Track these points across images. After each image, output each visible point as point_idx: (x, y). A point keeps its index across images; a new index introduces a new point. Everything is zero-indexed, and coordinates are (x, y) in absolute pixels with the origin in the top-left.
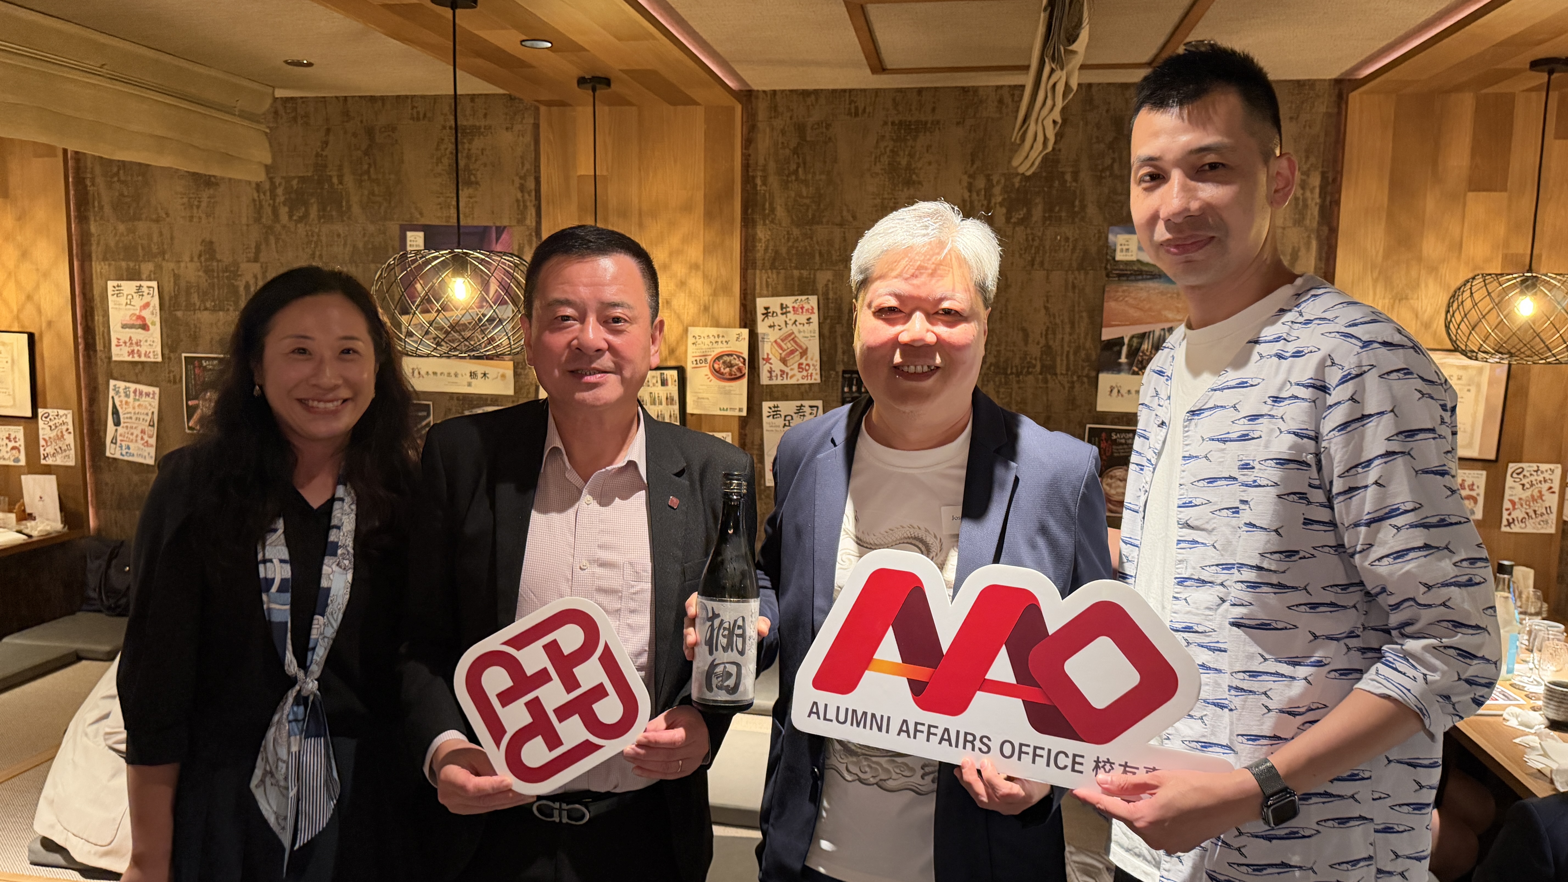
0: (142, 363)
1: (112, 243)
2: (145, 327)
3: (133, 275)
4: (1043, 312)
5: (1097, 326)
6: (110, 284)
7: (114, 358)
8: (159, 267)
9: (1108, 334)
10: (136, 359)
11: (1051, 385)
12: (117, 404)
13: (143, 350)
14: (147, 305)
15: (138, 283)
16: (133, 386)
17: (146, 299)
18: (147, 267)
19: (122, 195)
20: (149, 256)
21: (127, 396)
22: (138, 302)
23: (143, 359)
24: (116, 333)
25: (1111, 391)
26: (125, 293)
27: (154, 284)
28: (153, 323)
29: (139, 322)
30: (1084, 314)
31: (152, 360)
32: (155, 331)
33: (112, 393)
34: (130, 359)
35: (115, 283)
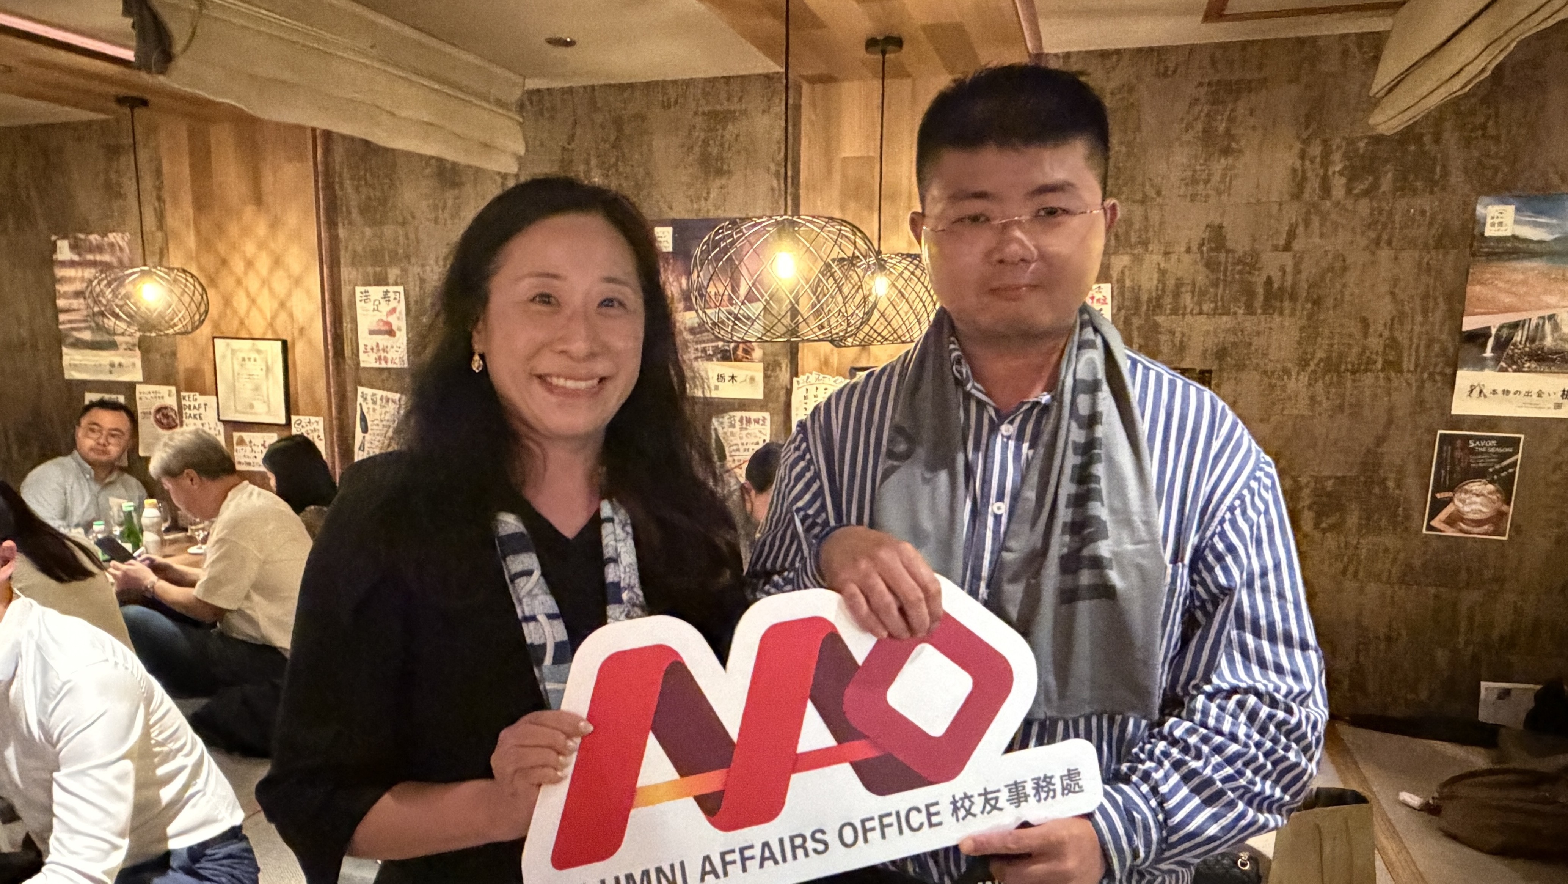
0: (389, 369)
1: (359, 249)
2: (391, 333)
3: (380, 281)
4: (1388, 299)
5: (1457, 314)
6: (359, 290)
7: (362, 365)
8: (404, 271)
9: (1470, 324)
10: (384, 365)
11: (1395, 383)
12: (365, 411)
13: (389, 356)
14: (394, 310)
15: (385, 288)
16: (380, 393)
17: (393, 304)
18: (393, 273)
19: (369, 198)
20: (395, 259)
21: (374, 403)
22: (385, 308)
23: (390, 365)
24: (365, 339)
25: (1472, 391)
26: (372, 298)
27: (401, 289)
28: (399, 329)
29: (386, 328)
30: (1440, 300)
31: (399, 366)
32: (402, 338)
33: (360, 400)
34: (377, 365)
35: (363, 289)
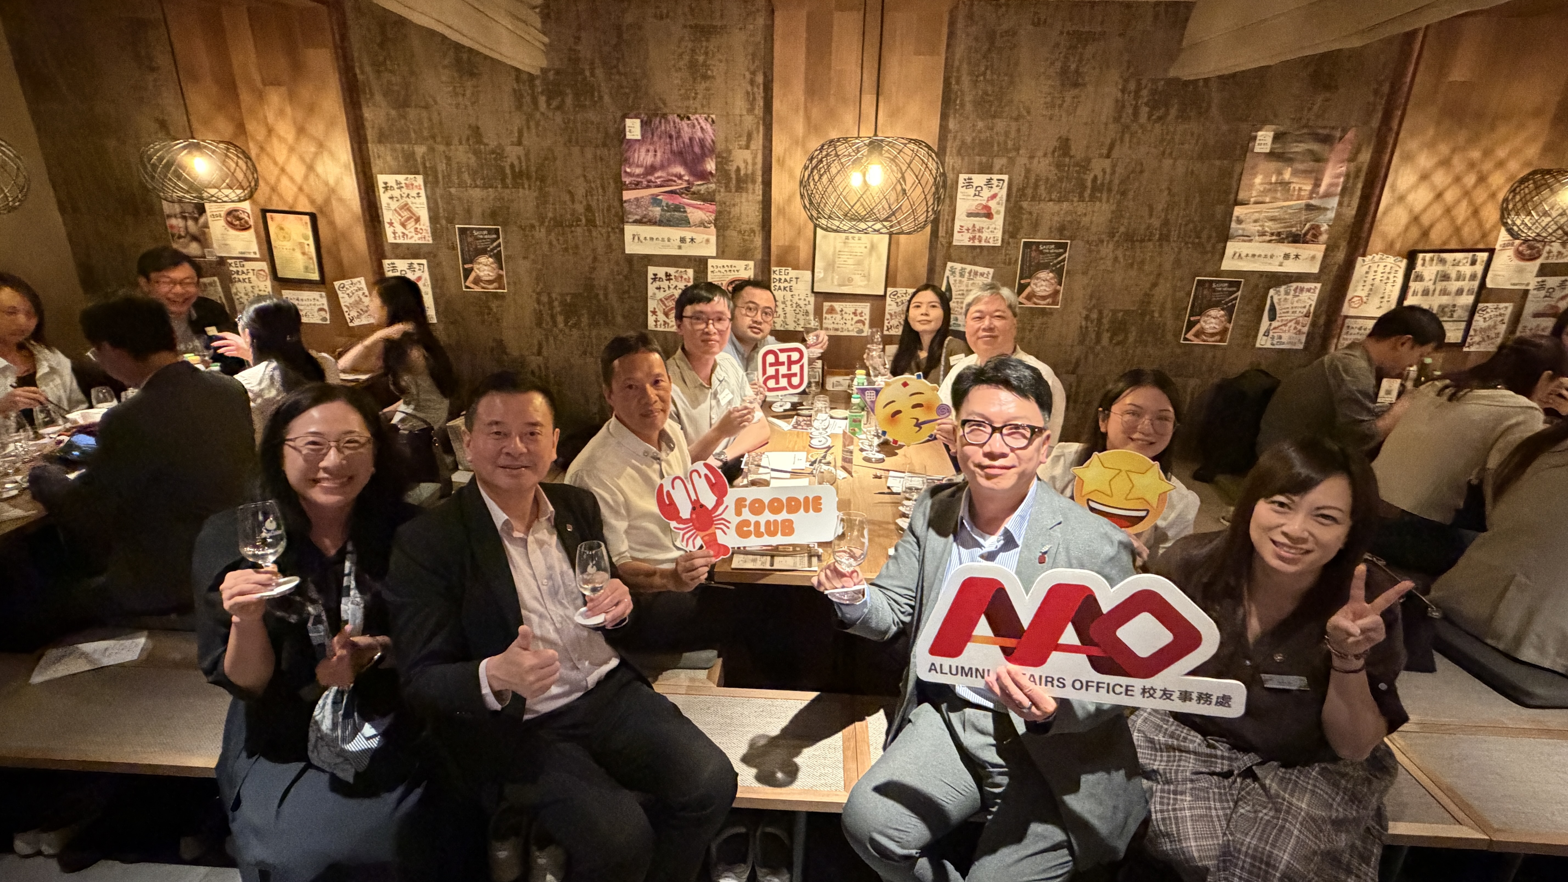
0: (981, 247)
1: (969, 140)
2: (989, 216)
3: (985, 169)
6: (962, 177)
7: (954, 243)
8: (1012, 161)
10: (977, 243)
12: (951, 282)
13: (984, 236)
14: (994, 196)
15: (988, 176)
16: (969, 267)
17: (995, 190)
18: (999, 162)
19: (986, 93)
20: (1004, 150)
21: (962, 275)
22: (986, 193)
23: (983, 244)
24: (961, 220)
26: (975, 185)
27: (1006, 177)
28: (998, 212)
29: (984, 211)
31: (991, 244)
32: (999, 220)
33: (947, 273)
34: (970, 244)
35: (967, 176)
